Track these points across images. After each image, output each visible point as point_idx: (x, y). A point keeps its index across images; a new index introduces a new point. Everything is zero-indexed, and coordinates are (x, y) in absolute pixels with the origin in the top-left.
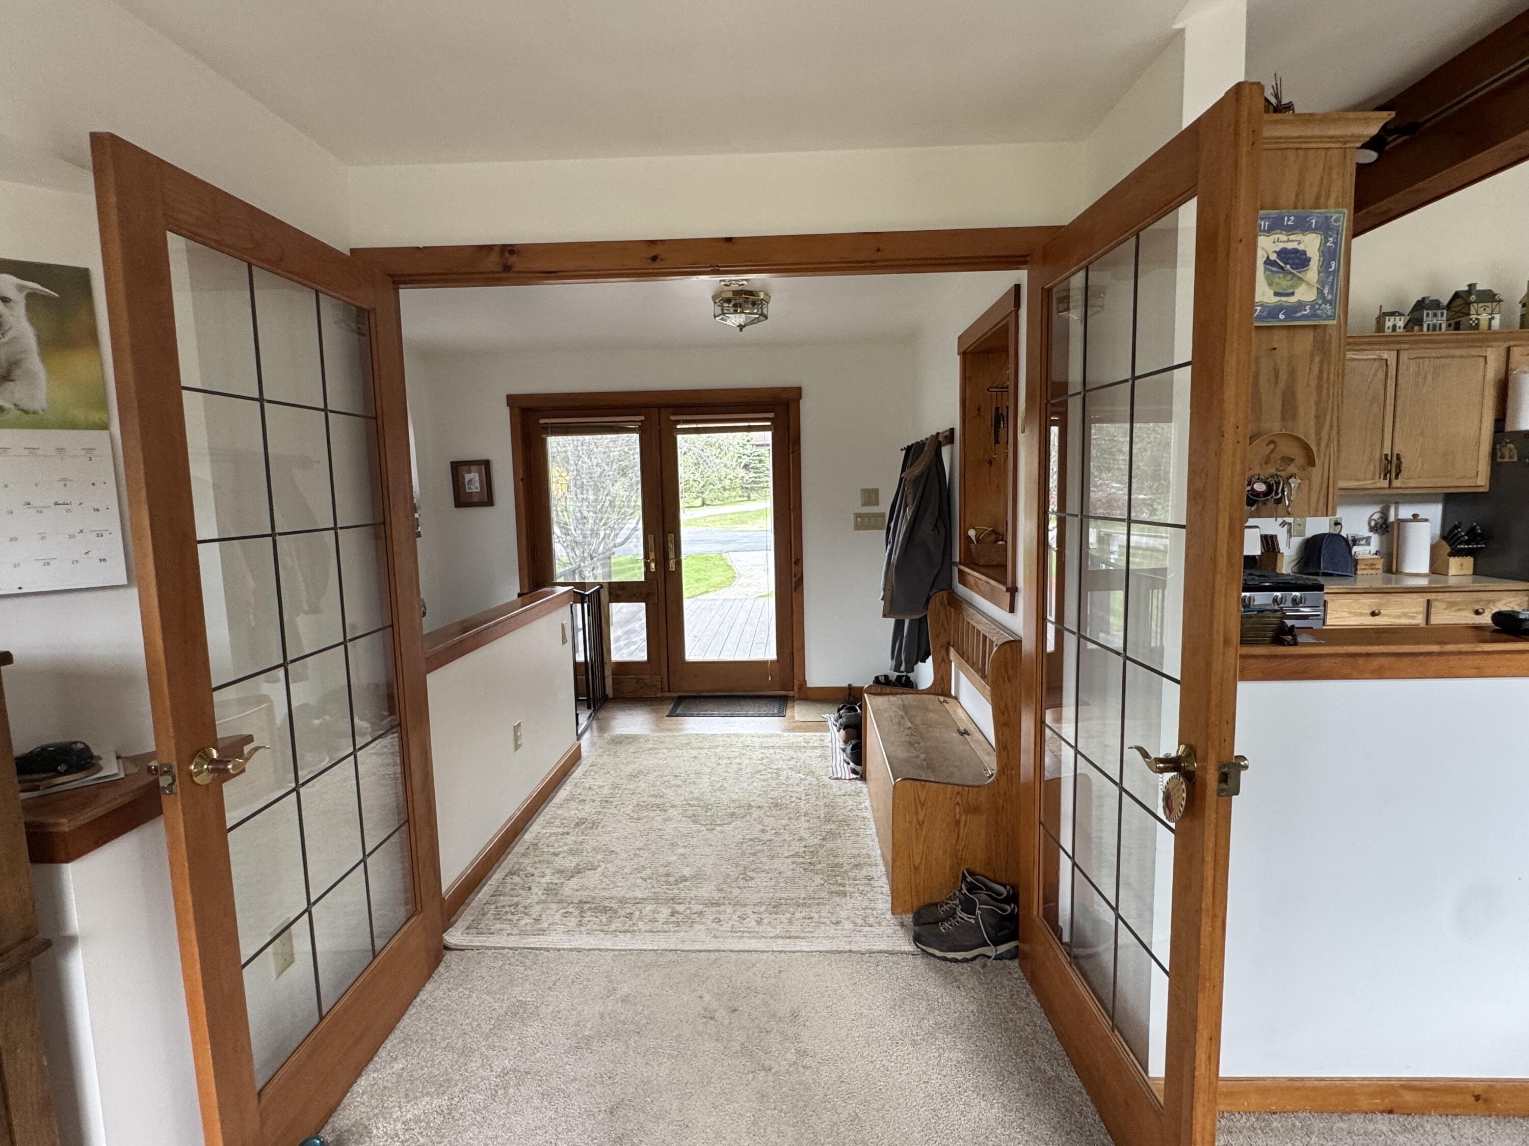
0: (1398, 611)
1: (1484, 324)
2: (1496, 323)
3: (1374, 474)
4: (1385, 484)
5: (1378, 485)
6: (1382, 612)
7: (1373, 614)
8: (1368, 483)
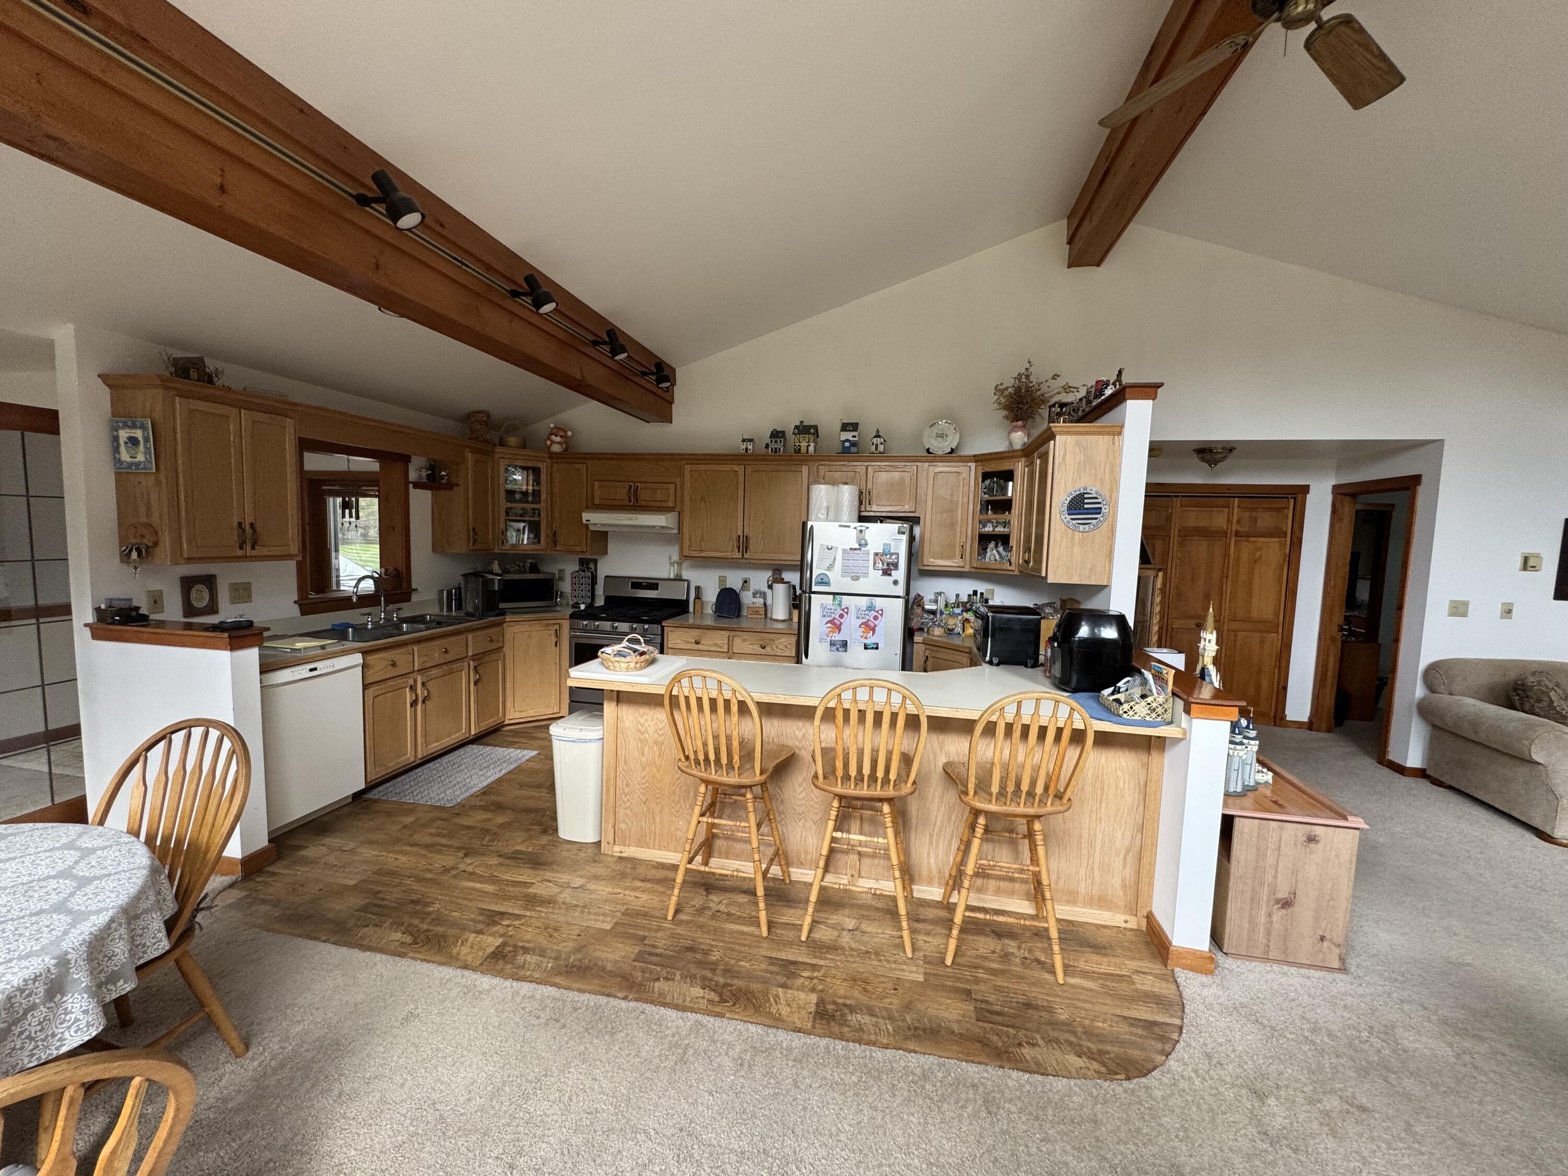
0: (711, 642)
1: (803, 450)
2: (811, 449)
3: (733, 548)
4: (740, 556)
5: (735, 556)
6: (702, 642)
7: (697, 643)
8: (728, 555)
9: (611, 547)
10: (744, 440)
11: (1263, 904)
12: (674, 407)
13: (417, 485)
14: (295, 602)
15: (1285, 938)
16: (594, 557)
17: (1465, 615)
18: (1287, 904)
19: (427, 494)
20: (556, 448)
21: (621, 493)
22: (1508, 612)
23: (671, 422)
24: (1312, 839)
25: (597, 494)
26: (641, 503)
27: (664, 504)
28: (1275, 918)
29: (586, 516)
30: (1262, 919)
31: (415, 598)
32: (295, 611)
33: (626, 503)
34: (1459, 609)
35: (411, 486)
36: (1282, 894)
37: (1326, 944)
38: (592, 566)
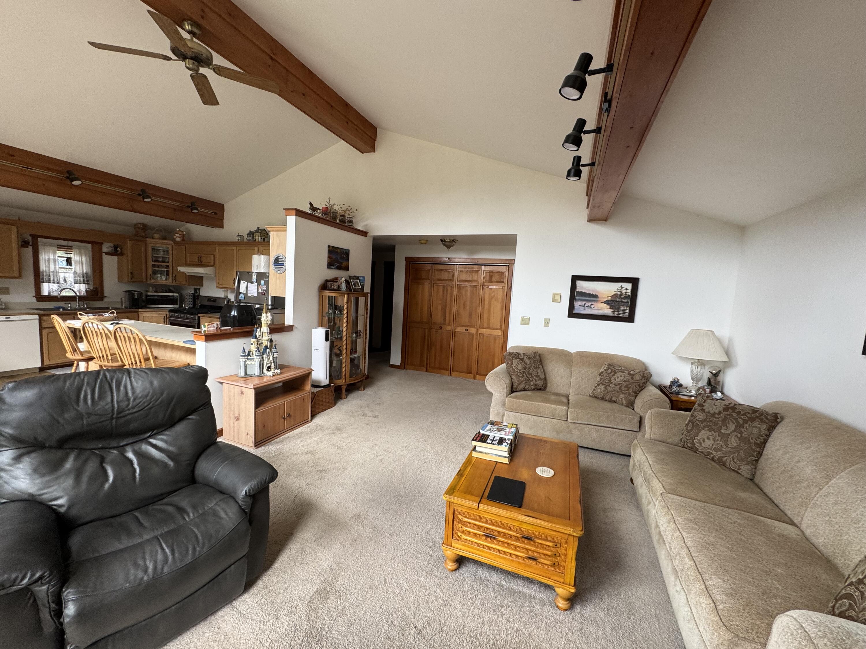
3: (233, 284)
8: (231, 286)
9: (205, 283)
10: (239, 236)
11: (232, 419)
12: (224, 221)
13: (107, 254)
14: (34, 296)
15: (238, 433)
16: (198, 287)
17: (528, 324)
18: (238, 419)
19: (115, 258)
20: (178, 239)
21: (196, 259)
22: (547, 323)
23: (223, 227)
24: (242, 393)
25: (188, 259)
26: (203, 263)
27: (210, 264)
28: (235, 424)
29: (179, 268)
30: (232, 425)
31: (106, 300)
32: (34, 300)
33: (197, 263)
34: (525, 321)
35: (104, 254)
36: (236, 415)
37: (249, 436)
38: (198, 291)
